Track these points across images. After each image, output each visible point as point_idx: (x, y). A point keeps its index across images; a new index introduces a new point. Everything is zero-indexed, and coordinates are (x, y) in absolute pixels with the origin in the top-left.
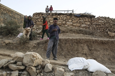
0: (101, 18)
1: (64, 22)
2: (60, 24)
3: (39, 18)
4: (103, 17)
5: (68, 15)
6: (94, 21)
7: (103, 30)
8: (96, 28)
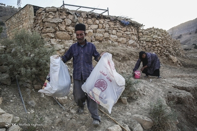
0: (156, 31)
1: (106, 35)
2: (101, 39)
3: (61, 23)
4: (159, 30)
5: (111, 21)
6: (143, 35)
7: (159, 52)
8: (147, 47)
